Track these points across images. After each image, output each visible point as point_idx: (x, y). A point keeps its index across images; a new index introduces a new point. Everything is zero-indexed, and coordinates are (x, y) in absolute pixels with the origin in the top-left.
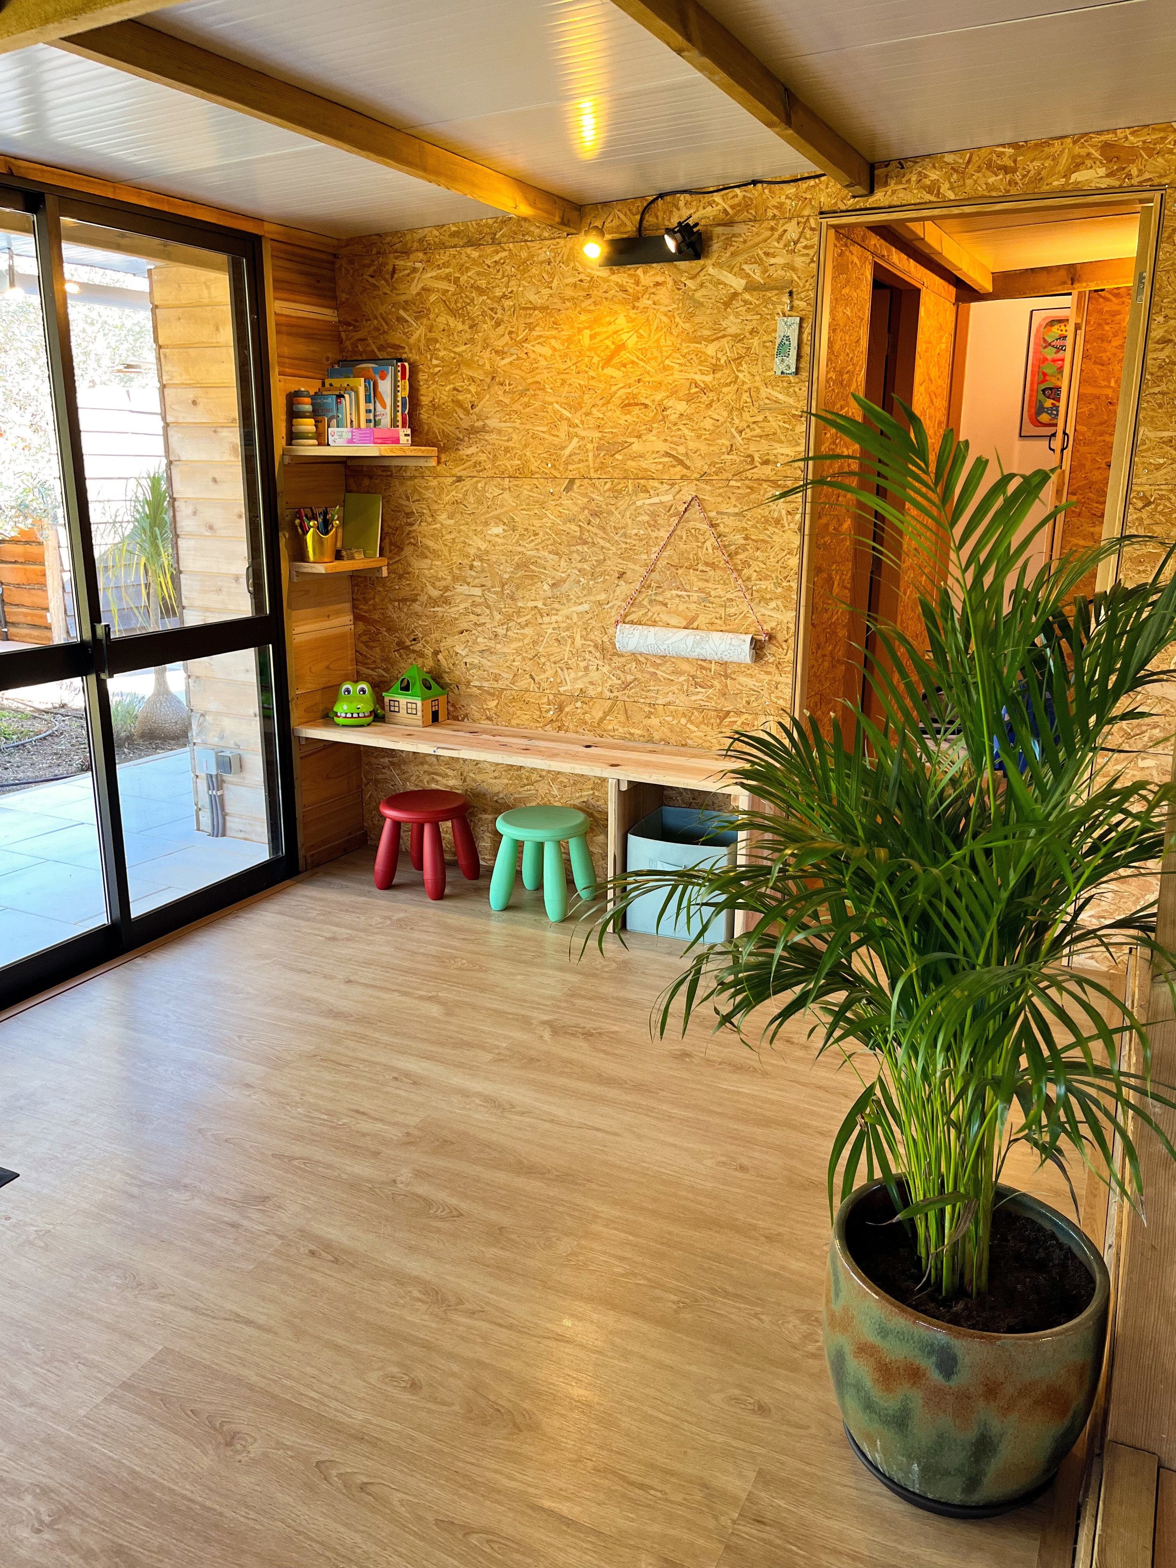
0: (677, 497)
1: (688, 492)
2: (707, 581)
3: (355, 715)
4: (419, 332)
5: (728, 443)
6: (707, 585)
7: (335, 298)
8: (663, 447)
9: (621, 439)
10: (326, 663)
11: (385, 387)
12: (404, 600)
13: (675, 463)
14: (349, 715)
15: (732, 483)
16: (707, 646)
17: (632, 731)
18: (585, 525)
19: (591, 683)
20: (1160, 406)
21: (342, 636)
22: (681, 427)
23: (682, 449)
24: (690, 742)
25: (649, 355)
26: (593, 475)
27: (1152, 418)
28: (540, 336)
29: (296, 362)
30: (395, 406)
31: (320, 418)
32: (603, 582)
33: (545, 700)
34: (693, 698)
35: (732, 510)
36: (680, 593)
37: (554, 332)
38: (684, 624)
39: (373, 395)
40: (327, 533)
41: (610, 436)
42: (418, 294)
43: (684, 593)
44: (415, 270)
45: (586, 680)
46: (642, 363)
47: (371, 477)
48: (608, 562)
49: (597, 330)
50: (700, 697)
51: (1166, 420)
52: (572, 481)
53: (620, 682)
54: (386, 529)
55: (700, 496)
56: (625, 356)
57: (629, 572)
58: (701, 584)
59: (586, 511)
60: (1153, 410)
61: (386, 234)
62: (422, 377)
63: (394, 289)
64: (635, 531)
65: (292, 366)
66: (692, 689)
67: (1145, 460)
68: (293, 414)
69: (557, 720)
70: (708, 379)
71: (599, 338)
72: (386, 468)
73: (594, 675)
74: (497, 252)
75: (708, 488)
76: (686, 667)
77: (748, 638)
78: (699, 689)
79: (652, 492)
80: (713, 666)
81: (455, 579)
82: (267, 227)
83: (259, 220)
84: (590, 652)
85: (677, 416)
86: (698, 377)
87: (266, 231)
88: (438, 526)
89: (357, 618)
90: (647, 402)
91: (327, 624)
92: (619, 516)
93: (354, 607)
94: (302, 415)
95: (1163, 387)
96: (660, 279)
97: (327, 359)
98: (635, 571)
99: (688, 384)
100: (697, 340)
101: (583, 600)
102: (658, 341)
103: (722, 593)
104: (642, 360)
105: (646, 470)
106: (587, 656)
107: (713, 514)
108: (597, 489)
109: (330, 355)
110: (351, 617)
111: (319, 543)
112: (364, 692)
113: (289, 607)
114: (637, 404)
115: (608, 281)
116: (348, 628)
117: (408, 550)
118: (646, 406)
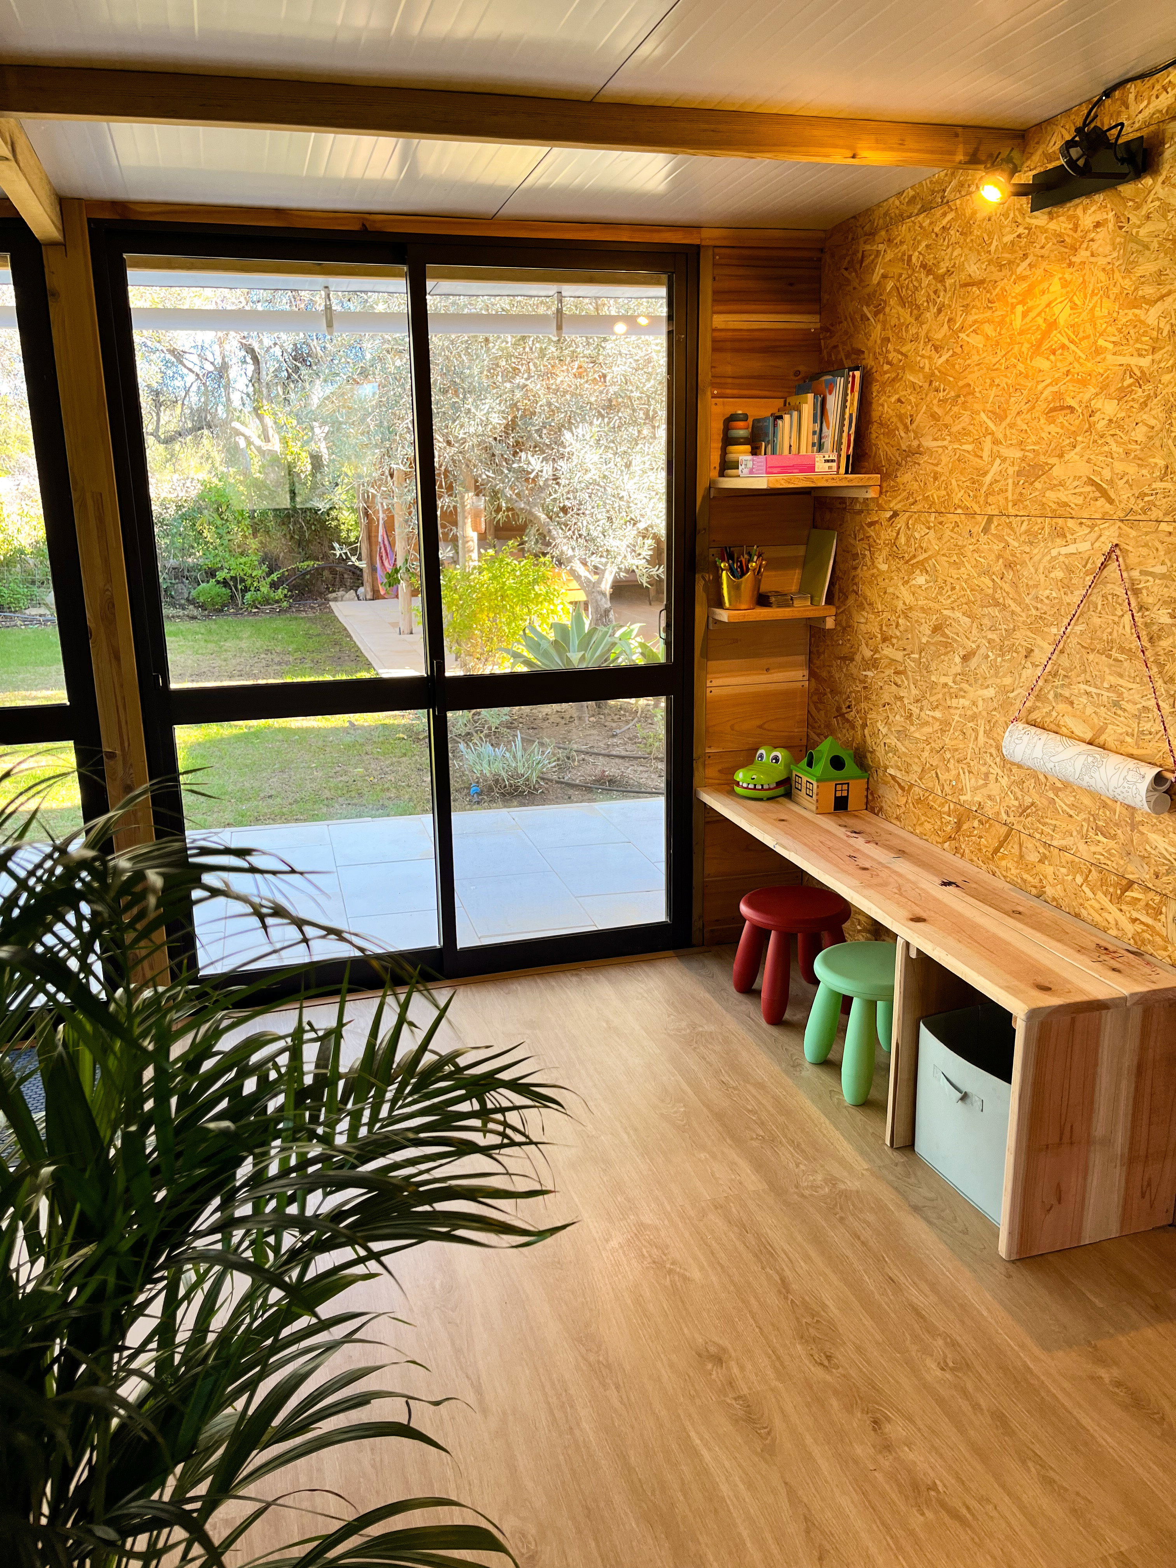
0: (1097, 545)
1: (1108, 537)
2: (1121, 676)
4: (877, 332)
5: (1162, 463)
6: (1121, 682)
7: (819, 300)
8: (1085, 470)
9: (1043, 459)
10: (759, 722)
13: (1098, 494)
14: (751, 786)
15: (1163, 526)
16: (1096, 775)
17: (1025, 876)
18: (998, 580)
19: (989, 797)
21: (788, 694)
22: (1109, 439)
23: (1107, 474)
24: (1084, 913)
25: (1081, 335)
26: (1012, 511)
28: (975, 322)
29: (737, 381)
31: (756, 444)
32: (1010, 660)
33: (946, 809)
34: (1093, 849)
35: (1160, 569)
36: (1089, 689)
37: (988, 314)
38: (1088, 736)
39: (821, 413)
41: (1031, 455)
42: (879, 283)
43: (1093, 690)
44: (878, 254)
45: (985, 791)
46: (1072, 346)
47: (831, 510)
48: (1017, 635)
49: (1030, 304)
50: (1099, 849)
52: (990, 518)
53: (1016, 803)
55: (1123, 546)
56: (1058, 338)
57: (1036, 651)
58: (1113, 680)
59: (1001, 561)
62: (875, 388)
63: (861, 281)
64: (1048, 592)
65: (740, 386)
66: (1091, 834)
68: (728, 441)
69: (954, 839)
70: (1145, 362)
71: (1032, 315)
72: (843, 500)
73: (994, 789)
75: (1133, 533)
76: (1087, 801)
77: (1151, 773)
78: (1100, 837)
79: (1069, 537)
80: (1118, 808)
81: (884, 640)
82: (706, 233)
83: (695, 227)
85: (1105, 422)
86: (1134, 361)
87: (707, 237)
88: (875, 571)
90: (1073, 403)
91: (764, 678)
92: (1032, 570)
93: (810, 661)
94: (736, 442)
96: (1099, 217)
97: (798, 373)
98: (1043, 649)
99: (1121, 373)
100: (1135, 303)
101: (989, 682)
102: (1092, 309)
103: (1137, 697)
104: (1072, 342)
105: (1066, 505)
107: (1135, 574)
108: (1012, 529)
109: (802, 368)
110: (806, 673)
111: (734, 587)
112: (777, 761)
113: (702, 656)
114: (1063, 408)
115: (1046, 231)
116: (799, 684)
117: (851, 601)
118: (1072, 409)
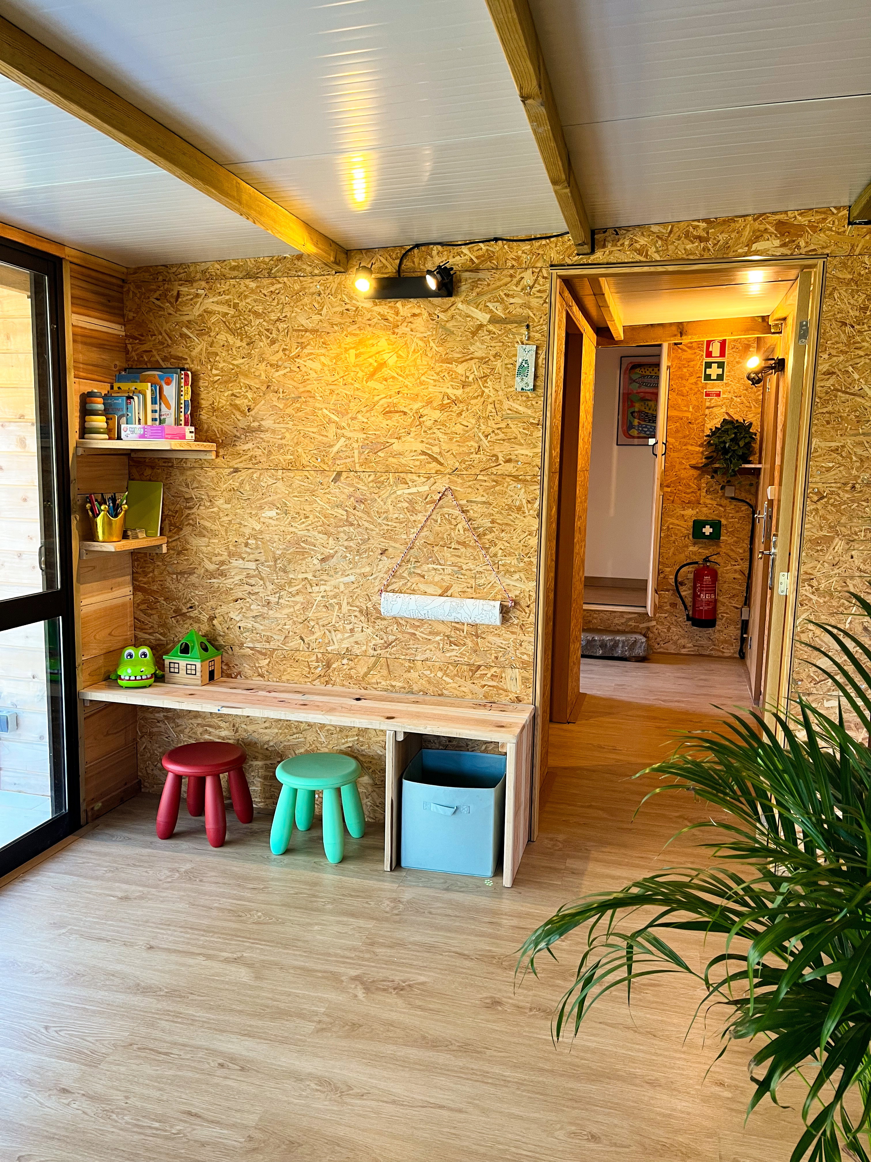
0: (433, 488)
1: (442, 485)
2: (459, 557)
3: (138, 678)
4: (200, 346)
5: (476, 445)
6: (459, 560)
7: (123, 316)
8: (421, 447)
9: (383, 440)
10: (108, 631)
11: (170, 391)
12: (182, 573)
13: (430, 460)
14: (133, 678)
15: (479, 477)
16: (462, 611)
17: (394, 683)
18: (351, 510)
19: (357, 643)
20: (828, 423)
21: (124, 605)
22: (435, 431)
23: (436, 449)
24: (445, 692)
25: (407, 372)
26: (358, 468)
27: (822, 431)
28: (312, 354)
29: (91, 367)
30: (179, 407)
31: (110, 416)
32: (368, 557)
33: (314, 658)
34: (448, 655)
35: (480, 499)
36: (435, 567)
37: (323, 351)
38: (440, 592)
39: (158, 397)
40: (116, 516)
41: (374, 437)
42: (200, 315)
43: (439, 567)
44: (197, 296)
45: (352, 640)
46: (401, 379)
47: (153, 468)
48: (372, 541)
49: (362, 350)
50: (454, 653)
51: (833, 433)
52: (339, 474)
53: (382, 641)
54: (166, 513)
55: (452, 488)
56: (386, 372)
57: (390, 550)
58: (455, 559)
59: (352, 498)
60: (823, 425)
61: (172, 266)
62: (201, 383)
63: (177, 310)
64: (396, 515)
65: (85, 370)
66: (447, 647)
67: (818, 464)
68: (86, 412)
69: (325, 676)
70: (459, 392)
71: (363, 357)
72: (168, 460)
73: (359, 636)
74: (273, 284)
75: (460, 481)
76: (441, 628)
77: (497, 604)
78: (454, 647)
79: (410, 484)
80: (465, 628)
81: (231, 555)
82: (67, 250)
83: (61, 245)
84: (356, 616)
85: (432, 422)
86: (450, 391)
87: (67, 254)
88: (215, 509)
89: (136, 589)
90: (405, 410)
91: (110, 595)
92: (382, 503)
93: (134, 579)
94: (95, 413)
95: (830, 408)
96: (417, 311)
97: (115, 366)
98: (397, 549)
99: (441, 397)
100: (449, 361)
101: (349, 572)
102: (415, 360)
103: (472, 567)
104: (400, 376)
105: (405, 465)
106: (353, 619)
107: (464, 502)
108: (362, 480)
109: (117, 363)
110: (131, 588)
111: (109, 524)
112: (145, 656)
113: (78, 581)
114: (397, 412)
115: (371, 311)
116: (128, 598)
117: (186, 530)
118: (405, 413)
